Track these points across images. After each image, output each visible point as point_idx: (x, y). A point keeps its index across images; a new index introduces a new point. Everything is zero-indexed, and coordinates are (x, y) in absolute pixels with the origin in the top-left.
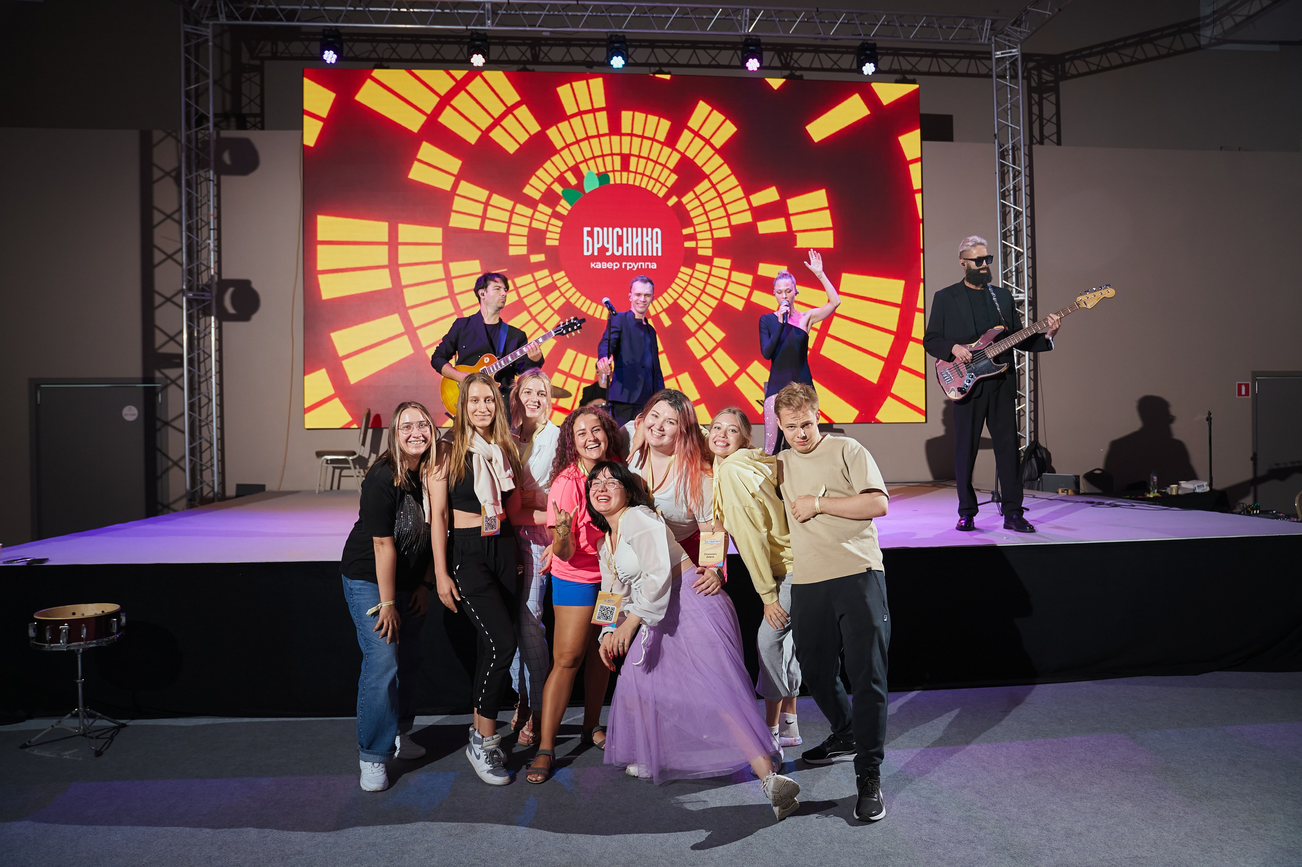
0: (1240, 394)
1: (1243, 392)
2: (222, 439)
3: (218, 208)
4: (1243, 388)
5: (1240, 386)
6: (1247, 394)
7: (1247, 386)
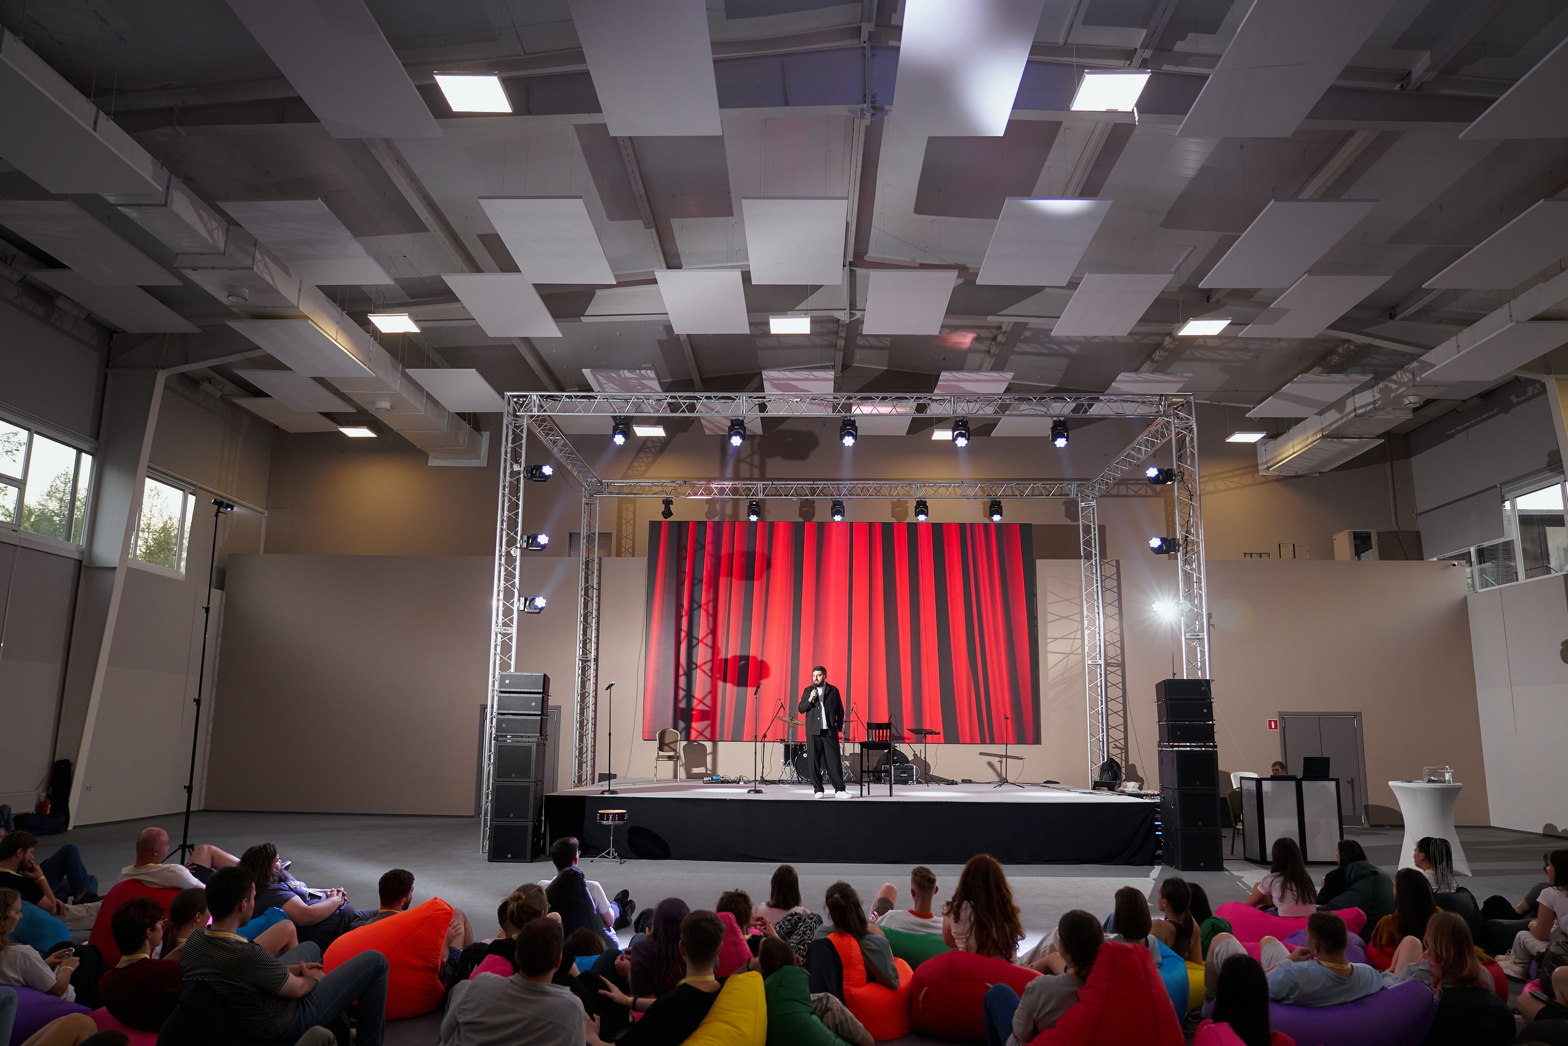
0: (1270, 727)
1: (1273, 727)
2: (594, 746)
3: (599, 603)
4: (1273, 723)
5: (1270, 722)
6: (1276, 727)
7: (1275, 722)
